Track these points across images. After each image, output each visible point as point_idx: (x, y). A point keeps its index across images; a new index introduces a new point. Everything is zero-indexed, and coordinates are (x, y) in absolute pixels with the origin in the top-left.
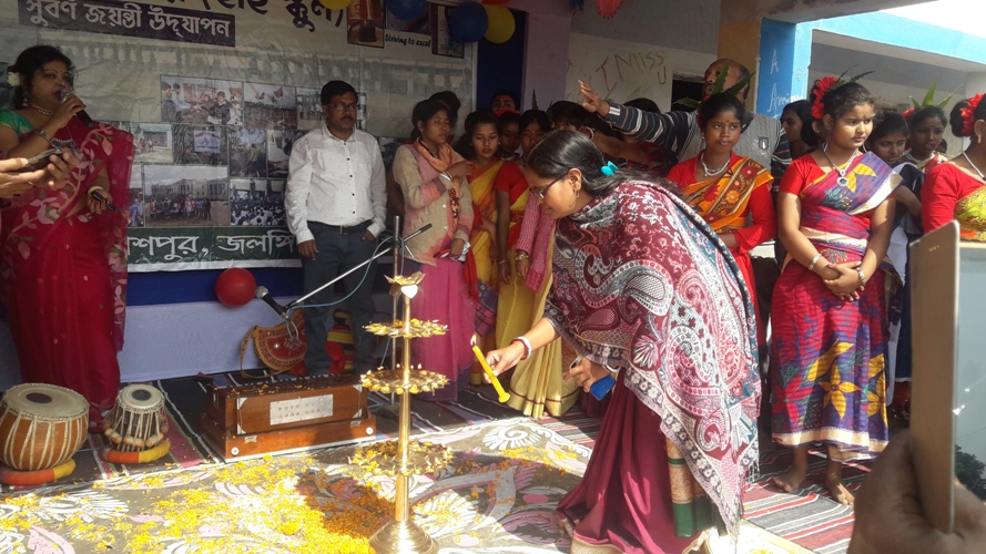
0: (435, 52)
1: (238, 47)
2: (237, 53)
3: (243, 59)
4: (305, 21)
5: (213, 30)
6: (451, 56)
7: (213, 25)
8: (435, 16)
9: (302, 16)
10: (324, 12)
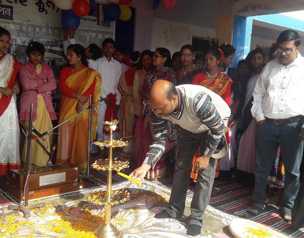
0: (98, 24)
1: (14, 21)
2: (14, 23)
3: (17, 26)
4: (44, 10)
5: (3, 12)
6: (105, 26)
7: (4, 10)
8: (98, 8)
9: (42, 7)
10: (51, 5)
